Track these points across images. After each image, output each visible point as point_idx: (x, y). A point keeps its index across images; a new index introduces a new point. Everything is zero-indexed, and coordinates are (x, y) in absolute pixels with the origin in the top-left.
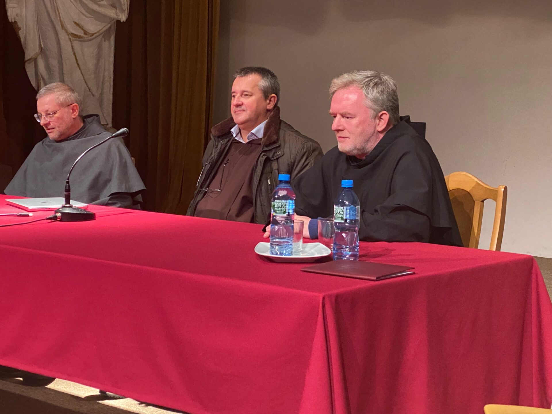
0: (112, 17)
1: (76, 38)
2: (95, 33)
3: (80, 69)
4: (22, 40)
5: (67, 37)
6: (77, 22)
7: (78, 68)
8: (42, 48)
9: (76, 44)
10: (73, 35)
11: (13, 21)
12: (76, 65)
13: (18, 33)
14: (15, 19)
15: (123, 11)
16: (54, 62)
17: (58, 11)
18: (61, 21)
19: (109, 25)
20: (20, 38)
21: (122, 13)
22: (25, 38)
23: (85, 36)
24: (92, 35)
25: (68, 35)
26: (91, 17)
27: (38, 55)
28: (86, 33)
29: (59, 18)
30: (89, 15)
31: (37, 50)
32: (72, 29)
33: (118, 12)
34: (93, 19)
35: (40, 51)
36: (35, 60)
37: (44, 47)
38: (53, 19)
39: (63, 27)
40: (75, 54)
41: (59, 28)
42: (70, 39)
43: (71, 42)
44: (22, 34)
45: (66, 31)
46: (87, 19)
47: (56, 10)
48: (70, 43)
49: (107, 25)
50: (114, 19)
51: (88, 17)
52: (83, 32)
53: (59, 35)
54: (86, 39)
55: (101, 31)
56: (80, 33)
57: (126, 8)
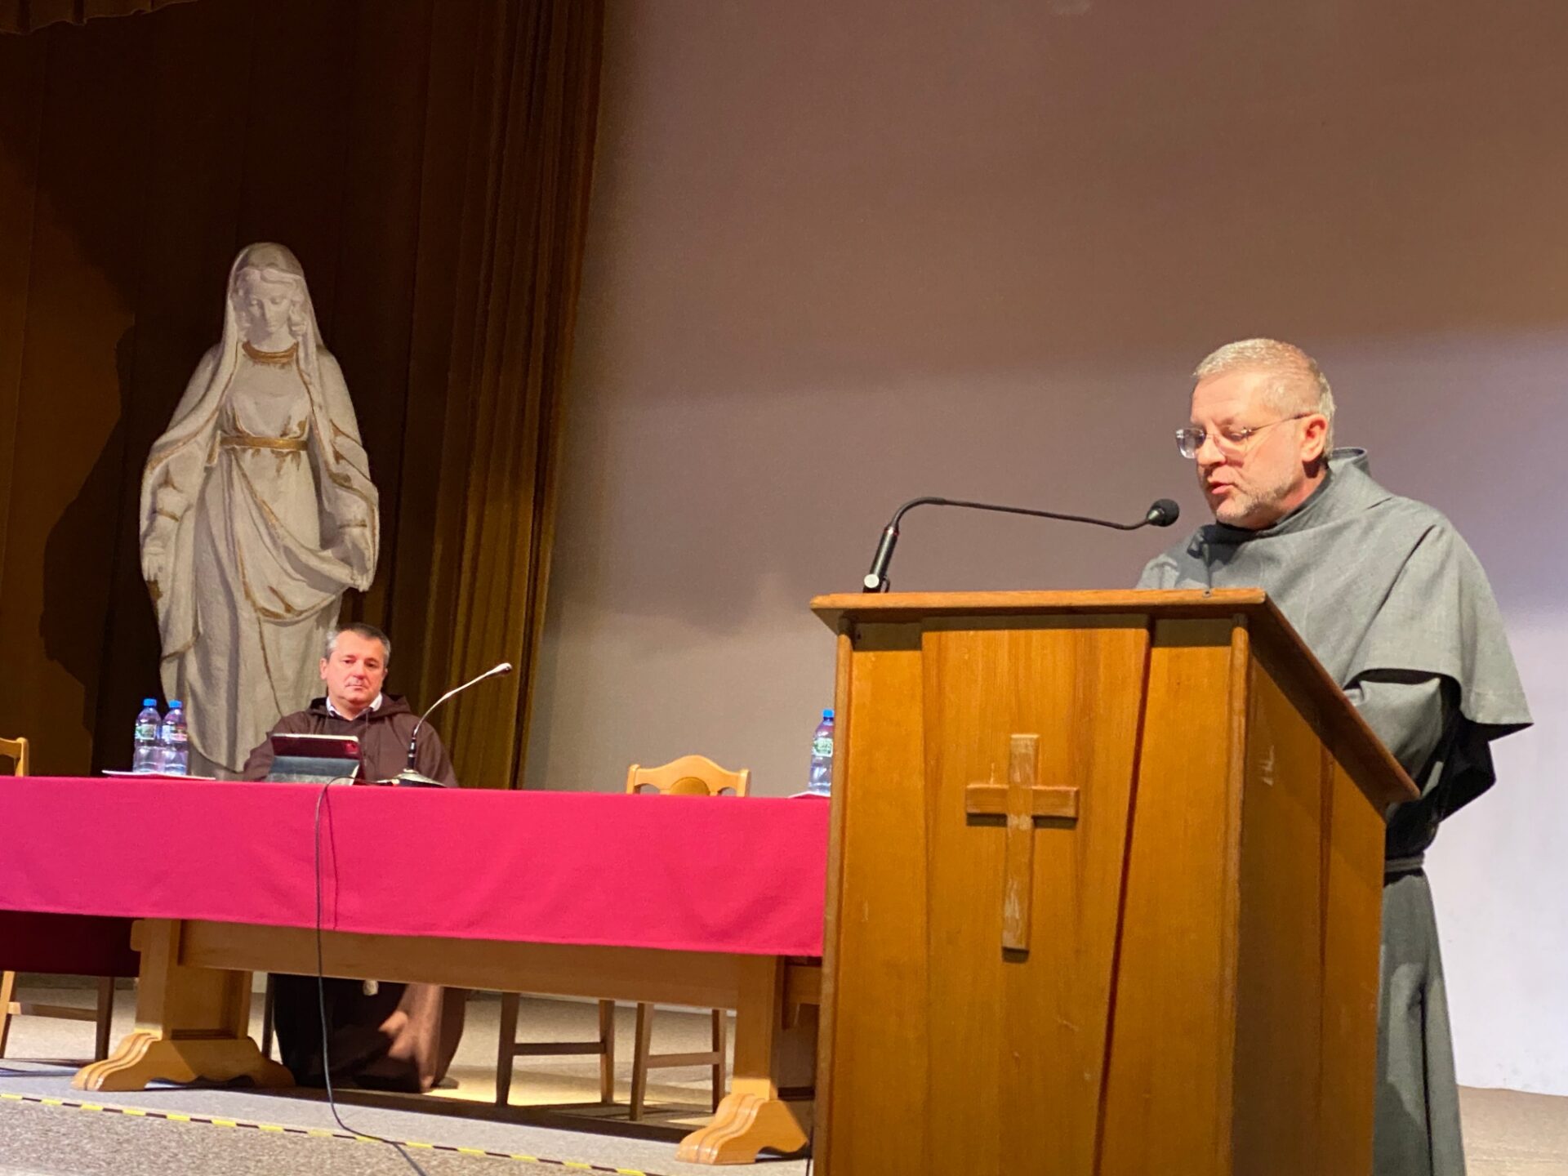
0: (344, 582)
1: (270, 617)
2: (306, 611)
3: (270, 677)
4: (161, 617)
5: (254, 615)
6: (275, 587)
7: (266, 677)
8: (199, 633)
9: (268, 628)
10: (267, 613)
11: (152, 579)
12: (264, 669)
13: (155, 602)
14: (156, 575)
15: (364, 570)
16: (221, 663)
17: (242, 565)
18: (245, 584)
19: (334, 597)
20: (157, 613)
21: (362, 575)
22: (168, 613)
23: (285, 614)
24: (301, 613)
25: (256, 611)
26: (298, 580)
27: (189, 647)
28: (289, 608)
29: (241, 577)
30: (298, 576)
31: (190, 637)
32: (263, 600)
33: (355, 572)
34: (305, 584)
35: (194, 638)
36: (180, 657)
37: (204, 630)
38: (230, 580)
39: (248, 595)
40: (264, 649)
41: (239, 596)
42: (259, 620)
43: (260, 624)
44: (162, 606)
45: (254, 604)
46: (292, 583)
47: (238, 564)
48: (257, 626)
49: (330, 597)
50: (343, 585)
51: (294, 579)
52: (283, 606)
53: (239, 611)
54: (287, 620)
55: (317, 608)
56: (279, 609)
57: (372, 565)
